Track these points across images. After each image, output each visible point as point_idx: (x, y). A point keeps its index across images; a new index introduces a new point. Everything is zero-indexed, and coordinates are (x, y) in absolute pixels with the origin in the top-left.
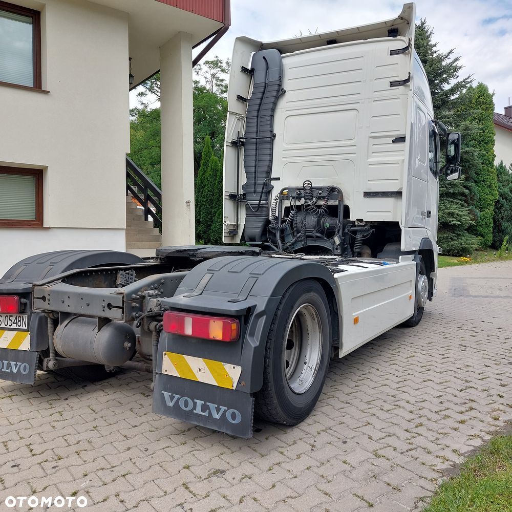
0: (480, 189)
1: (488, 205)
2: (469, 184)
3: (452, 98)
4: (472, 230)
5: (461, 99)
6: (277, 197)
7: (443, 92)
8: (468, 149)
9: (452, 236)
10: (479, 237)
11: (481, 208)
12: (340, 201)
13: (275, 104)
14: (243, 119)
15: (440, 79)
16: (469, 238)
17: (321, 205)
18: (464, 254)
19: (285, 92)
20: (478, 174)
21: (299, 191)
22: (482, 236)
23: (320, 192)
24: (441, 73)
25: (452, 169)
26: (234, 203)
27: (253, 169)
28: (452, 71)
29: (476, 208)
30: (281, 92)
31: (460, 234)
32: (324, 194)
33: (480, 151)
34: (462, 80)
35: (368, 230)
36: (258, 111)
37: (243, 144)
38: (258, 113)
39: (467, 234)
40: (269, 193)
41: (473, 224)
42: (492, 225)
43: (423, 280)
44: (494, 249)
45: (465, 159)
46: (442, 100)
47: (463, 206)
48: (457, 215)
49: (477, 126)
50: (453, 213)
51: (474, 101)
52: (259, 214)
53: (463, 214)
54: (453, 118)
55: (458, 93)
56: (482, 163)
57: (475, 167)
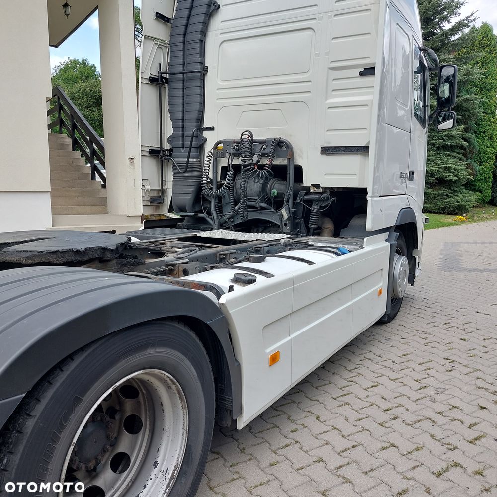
0: (480, 141)
1: (488, 158)
2: (468, 135)
3: (453, 38)
4: (470, 186)
5: (463, 40)
6: (210, 153)
7: (443, 32)
8: (469, 96)
9: (447, 193)
10: (477, 193)
11: (481, 161)
12: (289, 159)
13: (206, 25)
14: (167, 47)
15: (440, 16)
16: (465, 195)
17: (264, 166)
18: (460, 212)
19: (219, 7)
20: (478, 125)
21: (237, 146)
22: (480, 192)
23: (264, 146)
24: (441, 10)
25: (445, 115)
26: (157, 161)
27: (180, 116)
28: (454, 7)
29: (474, 161)
30: (213, 7)
31: (456, 190)
32: (269, 150)
33: (482, 98)
34: (465, 18)
35: (327, 199)
36: (185, 34)
37: (167, 81)
38: (184, 37)
39: (464, 190)
40: (201, 147)
41: (471, 180)
42: (491, 179)
43: (401, 263)
44: (493, 205)
45: (465, 107)
46: (442, 41)
47: (461, 159)
48: (454, 169)
49: (479, 71)
50: (449, 167)
51: (476, 43)
52: (189, 175)
53: (460, 168)
54: (453, 61)
55: (460, 33)
56: (483, 113)
57: (475, 117)
